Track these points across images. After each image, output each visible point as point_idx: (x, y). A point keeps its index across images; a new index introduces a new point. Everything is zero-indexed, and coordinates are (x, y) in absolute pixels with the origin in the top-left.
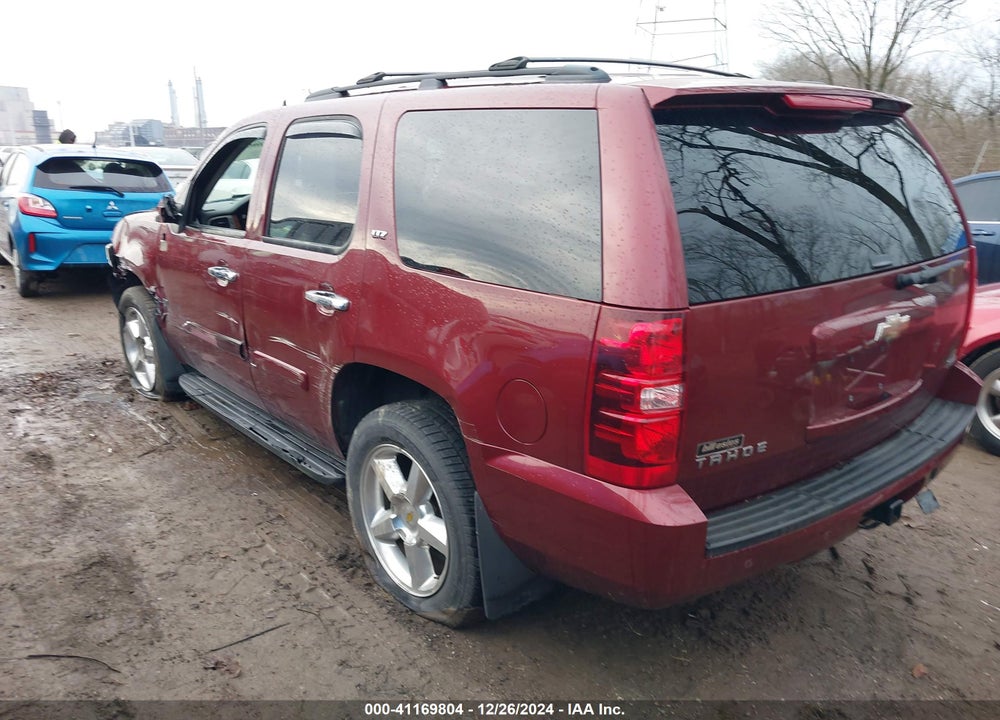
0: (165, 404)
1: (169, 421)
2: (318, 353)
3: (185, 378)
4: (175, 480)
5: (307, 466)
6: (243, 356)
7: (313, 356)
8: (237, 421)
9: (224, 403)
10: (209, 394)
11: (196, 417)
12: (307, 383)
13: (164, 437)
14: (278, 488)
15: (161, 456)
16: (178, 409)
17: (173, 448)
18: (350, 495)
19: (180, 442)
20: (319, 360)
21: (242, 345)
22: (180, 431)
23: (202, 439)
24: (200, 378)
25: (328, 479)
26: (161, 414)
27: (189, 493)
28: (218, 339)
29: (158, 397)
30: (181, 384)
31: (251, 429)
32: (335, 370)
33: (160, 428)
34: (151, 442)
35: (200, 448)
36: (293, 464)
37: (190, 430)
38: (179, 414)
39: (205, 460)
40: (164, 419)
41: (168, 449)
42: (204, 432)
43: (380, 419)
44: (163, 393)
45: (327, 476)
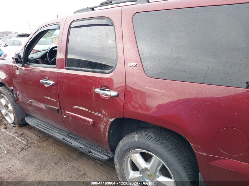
0: (19, 128)
1: (24, 135)
2: (101, 113)
3: (28, 119)
4: (36, 163)
5: (93, 154)
6: (59, 113)
7: (98, 114)
8: (56, 136)
9: (47, 128)
10: (40, 125)
11: (33, 132)
12: (94, 124)
13: (24, 142)
14: (76, 160)
15: (26, 152)
16: (25, 130)
17: (29, 147)
18: (117, 166)
19: (31, 144)
20: (101, 115)
21: (58, 109)
22: (29, 139)
23: (38, 141)
24: (33, 118)
25: (104, 159)
26: (19, 133)
27: (44, 168)
28: (45, 107)
29: (16, 126)
30: (26, 121)
31: (63, 139)
32: (111, 120)
33: (21, 139)
34: (20, 146)
35: (40, 145)
36: (86, 153)
37: (33, 138)
38: (26, 131)
39: (44, 151)
40: (22, 135)
41: (28, 148)
42: (38, 138)
43: (136, 140)
44: (18, 124)
45: (103, 158)
